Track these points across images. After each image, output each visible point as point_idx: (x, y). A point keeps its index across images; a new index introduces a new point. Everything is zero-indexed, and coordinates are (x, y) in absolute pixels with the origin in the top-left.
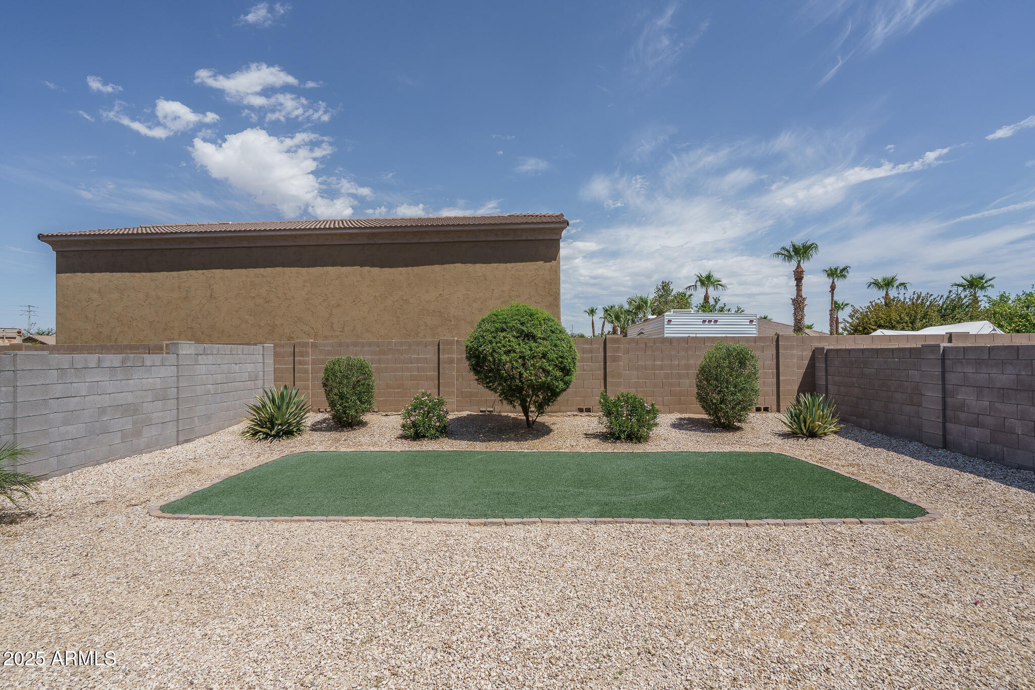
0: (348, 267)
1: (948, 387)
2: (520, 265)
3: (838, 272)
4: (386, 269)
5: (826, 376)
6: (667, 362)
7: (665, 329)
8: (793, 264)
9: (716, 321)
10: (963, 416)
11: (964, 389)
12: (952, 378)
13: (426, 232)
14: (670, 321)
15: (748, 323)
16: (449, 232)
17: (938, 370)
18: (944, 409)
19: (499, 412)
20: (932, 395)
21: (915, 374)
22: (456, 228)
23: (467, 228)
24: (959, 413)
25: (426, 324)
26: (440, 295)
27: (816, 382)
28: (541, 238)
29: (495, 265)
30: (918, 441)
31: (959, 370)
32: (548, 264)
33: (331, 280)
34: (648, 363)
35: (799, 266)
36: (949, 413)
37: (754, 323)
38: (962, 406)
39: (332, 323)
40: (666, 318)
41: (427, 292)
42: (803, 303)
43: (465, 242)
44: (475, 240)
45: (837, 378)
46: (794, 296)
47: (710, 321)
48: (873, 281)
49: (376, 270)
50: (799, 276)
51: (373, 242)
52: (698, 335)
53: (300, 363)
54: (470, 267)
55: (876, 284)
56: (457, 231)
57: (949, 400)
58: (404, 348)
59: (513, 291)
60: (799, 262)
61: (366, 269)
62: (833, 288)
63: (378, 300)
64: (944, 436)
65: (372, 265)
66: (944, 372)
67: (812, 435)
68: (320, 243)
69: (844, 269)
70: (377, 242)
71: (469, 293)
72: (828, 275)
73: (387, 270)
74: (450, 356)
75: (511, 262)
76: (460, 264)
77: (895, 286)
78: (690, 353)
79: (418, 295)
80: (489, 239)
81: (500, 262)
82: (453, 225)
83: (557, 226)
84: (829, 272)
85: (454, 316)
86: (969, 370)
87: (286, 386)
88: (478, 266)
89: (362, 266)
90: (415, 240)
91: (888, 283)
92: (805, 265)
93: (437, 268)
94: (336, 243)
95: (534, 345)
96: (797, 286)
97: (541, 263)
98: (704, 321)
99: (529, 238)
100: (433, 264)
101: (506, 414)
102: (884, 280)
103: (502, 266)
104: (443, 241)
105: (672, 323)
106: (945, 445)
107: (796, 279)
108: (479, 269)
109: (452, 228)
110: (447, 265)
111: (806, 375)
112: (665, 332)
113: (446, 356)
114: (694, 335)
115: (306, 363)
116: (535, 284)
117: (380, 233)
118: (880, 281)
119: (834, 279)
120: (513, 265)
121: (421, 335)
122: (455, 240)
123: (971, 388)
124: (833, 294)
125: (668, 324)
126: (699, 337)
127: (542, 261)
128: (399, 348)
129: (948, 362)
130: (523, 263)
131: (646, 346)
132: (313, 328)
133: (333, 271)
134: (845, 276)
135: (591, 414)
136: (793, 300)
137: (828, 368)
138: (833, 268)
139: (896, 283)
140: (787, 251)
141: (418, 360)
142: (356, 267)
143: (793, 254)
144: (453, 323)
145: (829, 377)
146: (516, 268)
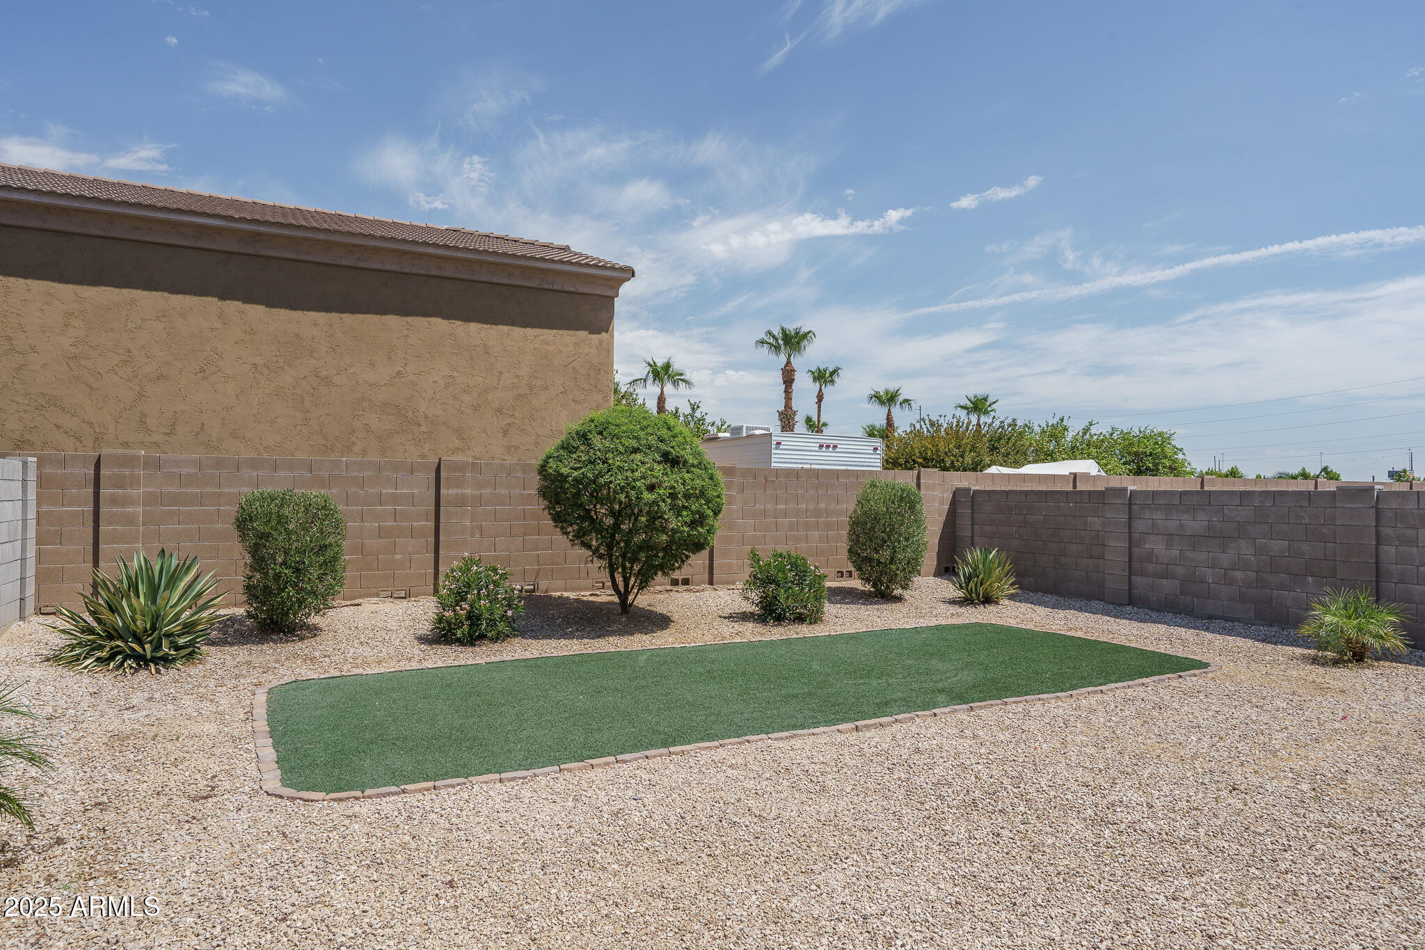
0: (188, 297)
1: (1135, 535)
2: (548, 334)
3: (827, 375)
4: (282, 311)
5: (973, 525)
6: (792, 506)
7: (773, 456)
8: (783, 358)
9: (835, 447)
10: (1150, 567)
11: (1152, 537)
12: (1139, 526)
13: (377, 250)
14: (779, 444)
15: (872, 452)
16: (421, 255)
17: (1124, 517)
18: (1130, 561)
19: (546, 592)
20: (1117, 545)
21: (1095, 522)
22: (440, 252)
23: (460, 255)
24: (1146, 564)
25: (367, 429)
26: (399, 373)
27: (958, 534)
28: (586, 291)
29: (505, 328)
30: (1098, 599)
31: (1147, 517)
32: (594, 337)
33: (143, 320)
34: (769, 506)
35: (788, 362)
36: (1136, 565)
37: (878, 452)
38: (1150, 557)
39: (144, 415)
40: (774, 438)
41: (372, 365)
42: (793, 419)
43: (451, 279)
44: (469, 277)
45: (988, 528)
46: (782, 408)
47: (828, 446)
48: (873, 393)
49: (256, 312)
50: (788, 377)
51: (253, 252)
52: (813, 467)
53: (114, 501)
54: (459, 327)
55: (877, 397)
56: (439, 257)
57: (1135, 550)
58: (367, 473)
59: (536, 378)
60: (790, 356)
61: (233, 306)
62: (820, 398)
63: (261, 373)
64: (1130, 590)
65: (248, 299)
66: (1130, 519)
67: (988, 600)
68: (113, 234)
69: (835, 372)
70: (263, 252)
71: (455, 374)
72: (815, 379)
73: (284, 313)
74: (460, 491)
75: (533, 327)
76: (439, 320)
77: (898, 403)
78: (821, 492)
79: (352, 370)
80: (495, 280)
81: (513, 323)
82: (435, 245)
83: (615, 274)
84: (816, 375)
85: (426, 417)
86: (1159, 516)
87: (163, 551)
88: (473, 326)
89: (223, 297)
90: (349, 261)
91: (889, 399)
92: (796, 361)
93: (393, 321)
94: (160, 240)
95: (687, 476)
96: (785, 392)
97: (583, 334)
98: (821, 446)
99: (566, 288)
100: (384, 312)
101: (558, 594)
102: (887, 392)
103: (518, 331)
104: (407, 270)
105: (781, 447)
106: (1131, 601)
107: (785, 383)
108: (475, 332)
109: (431, 250)
110: (414, 318)
111: (946, 523)
112: (773, 460)
113: (452, 491)
114: (808, 466)
115: (126, 502)
116: (574, 368)
117: (274, 236)
118: (882, 394)
119: (821, 386)
120: (536, 331)
121: (356, 449)
122: (431, 273)
123: (1161, 537)
124: (819, 407)
125: (777, 449)
126: (814, 470)
127: (586, 330)
128: (355, 474)
129: (1135, 508)
130: (555, 331)
131: (766, 480)
132: (91, 424)
133: (147, 301)
134: (832, 382)
135: (692, 588)
136: (780, 414)
137: (975, 515)
138: (821, 369)
139: (901, 399)
140: (774, 337)
141: (395, 499)
142: (210, 299)
143: (781, 342)
144: (423, 429)
145: (975, 526)
146: (541, 338)
